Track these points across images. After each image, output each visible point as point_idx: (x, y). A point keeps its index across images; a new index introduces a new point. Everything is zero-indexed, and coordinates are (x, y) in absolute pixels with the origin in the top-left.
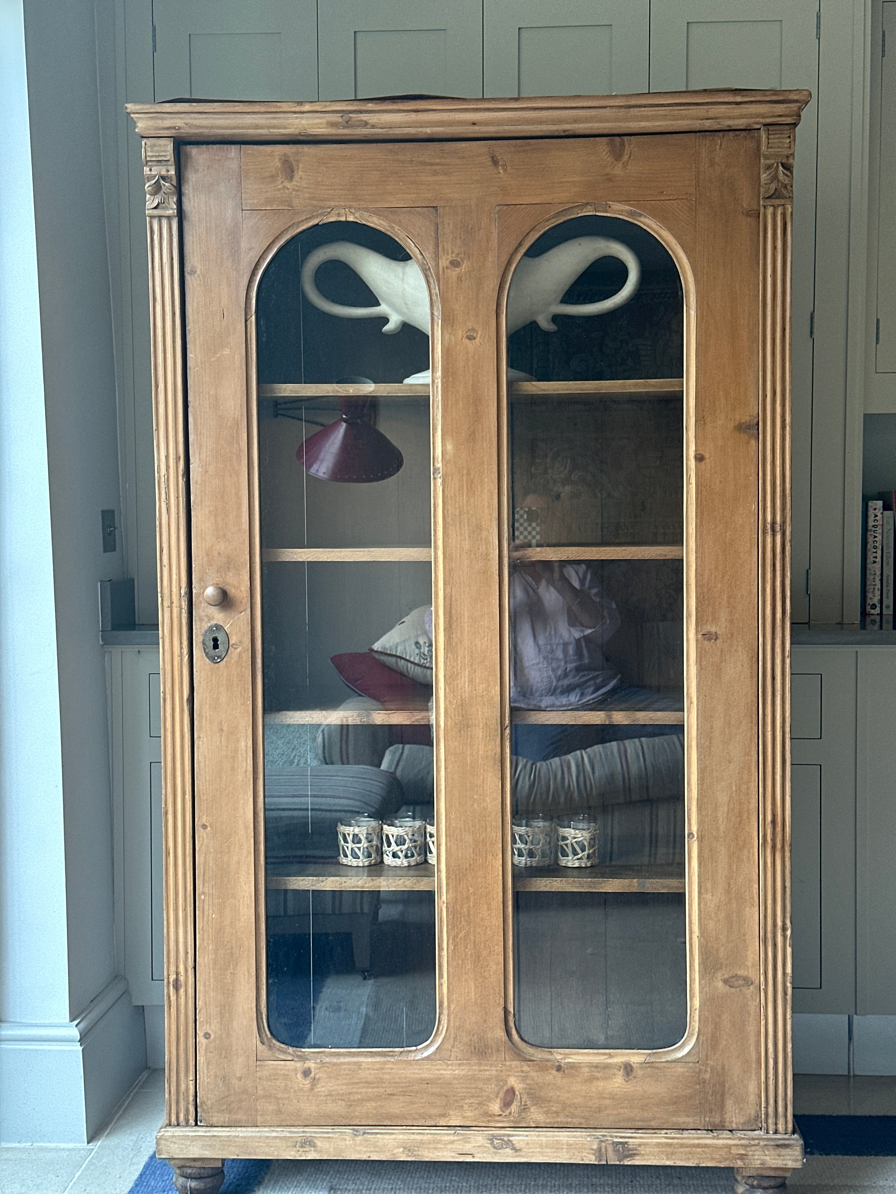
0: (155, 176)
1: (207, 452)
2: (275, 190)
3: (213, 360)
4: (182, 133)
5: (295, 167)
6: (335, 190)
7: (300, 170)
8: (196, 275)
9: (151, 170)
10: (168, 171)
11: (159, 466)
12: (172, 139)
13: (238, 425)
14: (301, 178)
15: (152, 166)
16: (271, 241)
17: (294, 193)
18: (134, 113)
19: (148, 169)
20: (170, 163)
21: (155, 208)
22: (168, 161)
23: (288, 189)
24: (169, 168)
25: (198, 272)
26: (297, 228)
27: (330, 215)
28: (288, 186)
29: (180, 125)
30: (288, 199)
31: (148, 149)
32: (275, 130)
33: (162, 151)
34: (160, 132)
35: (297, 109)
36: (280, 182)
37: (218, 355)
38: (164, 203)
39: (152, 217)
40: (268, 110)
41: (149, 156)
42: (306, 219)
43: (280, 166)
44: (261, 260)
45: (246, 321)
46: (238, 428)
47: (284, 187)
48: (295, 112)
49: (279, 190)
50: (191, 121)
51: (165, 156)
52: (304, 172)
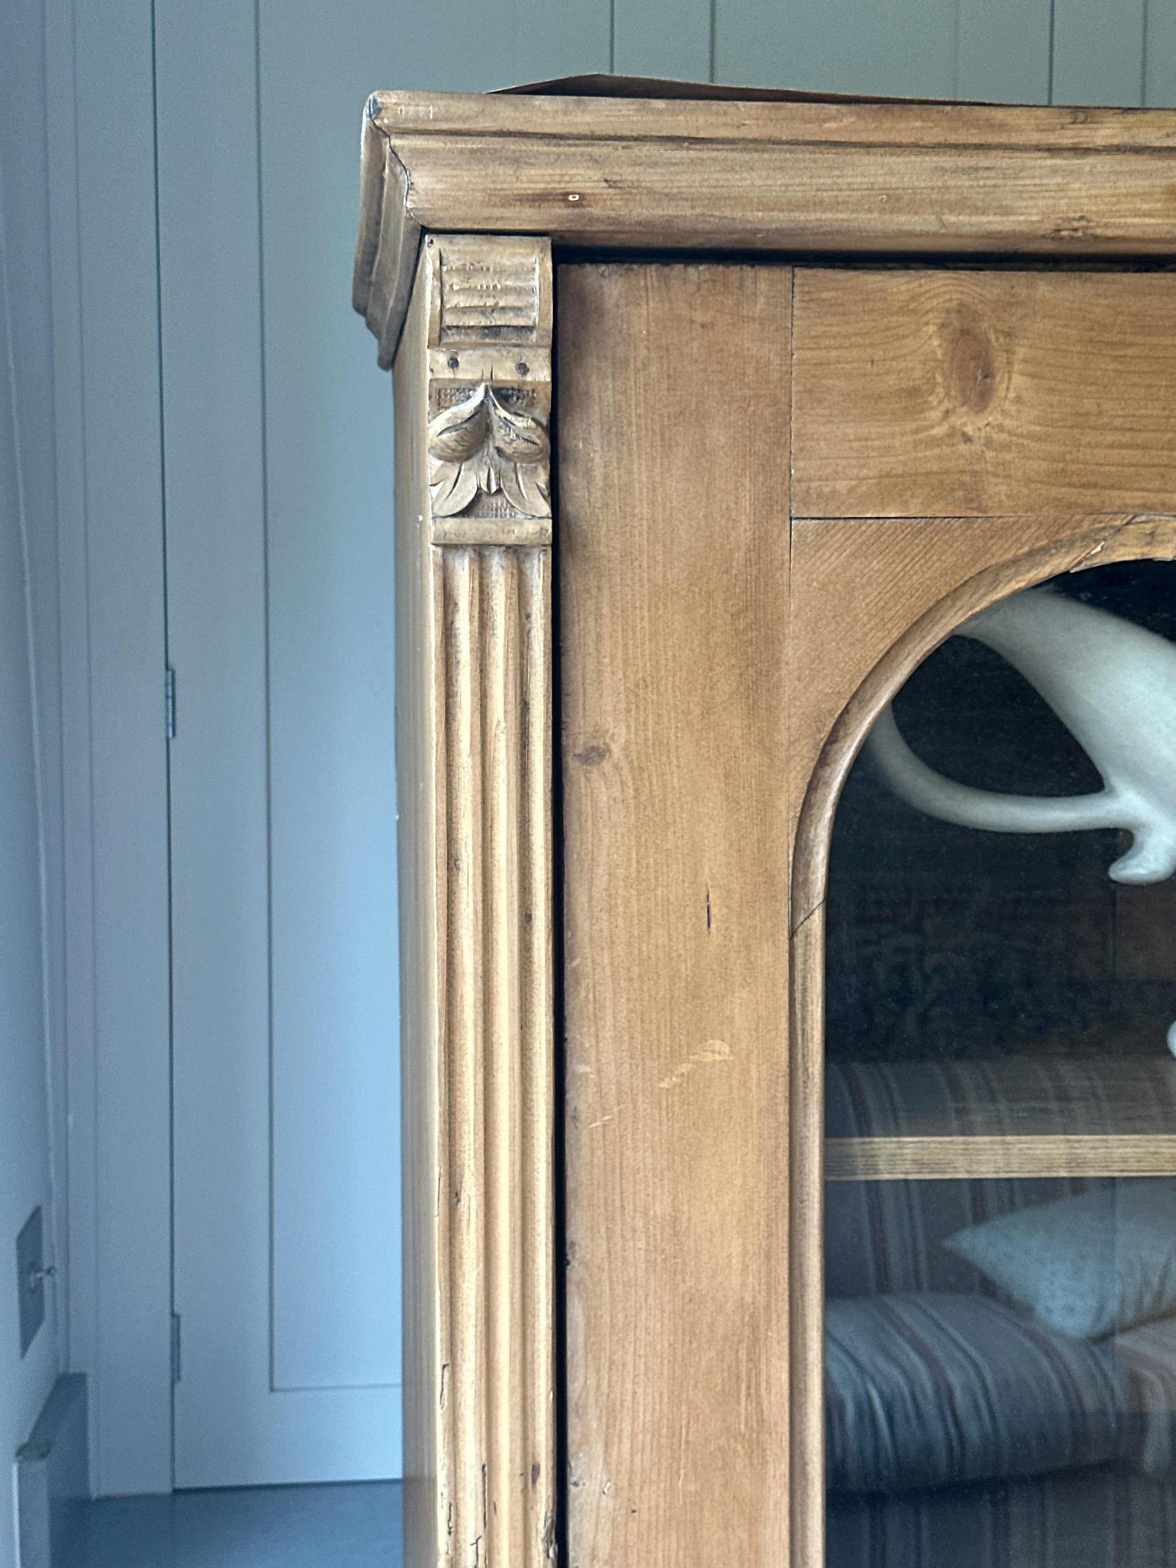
0: (474, 385)
1: (634, 1435)
2: (916, 444)
3: (664, 1085)
4: (592, 220)
5: (999, 361)
6: (1145, 447)
7: (1016, 367)
8: (607, 766)
9: (454, 363)
10: (523, 369)
11: (454, 1507)
12: (548, 241)
13: (755, 1329)
14: (1018, 400)
15: (459, 347)
16: (895, 635)
17: (989, 454)
18: (404, 133)
19: (442, 358)
20: (534, 337)
21: (466, 512)
22: (530, 329)
23: (968, 439)
24: (527, 356)
25: (616, 748)
26: (994, 585)
27: (1120, 538)
28: (969, 430)
29: (588, 188)
30: (966, 478)
31: (455, 282)
32: (963, 219)
33: (506, 291)
34: (508, 212)
35: (1067, 138)
36: (935, 415)
37: (684, 1068)
38: (499, 491)
39: (448, 547)
40: (952, 139)
41: (456, 309)
42: (1031, 554)
43: (939, 354)
44: (854, 708)
45: (792, 934)
46: (755, 1340)
47: (952, 433)
48: (1053, 150)
49: (936, 442)
50: (628, 174)
51: (517, 310)
52: (1031, 376)
